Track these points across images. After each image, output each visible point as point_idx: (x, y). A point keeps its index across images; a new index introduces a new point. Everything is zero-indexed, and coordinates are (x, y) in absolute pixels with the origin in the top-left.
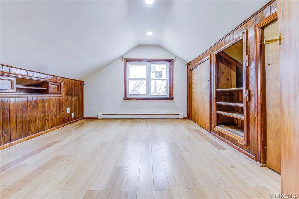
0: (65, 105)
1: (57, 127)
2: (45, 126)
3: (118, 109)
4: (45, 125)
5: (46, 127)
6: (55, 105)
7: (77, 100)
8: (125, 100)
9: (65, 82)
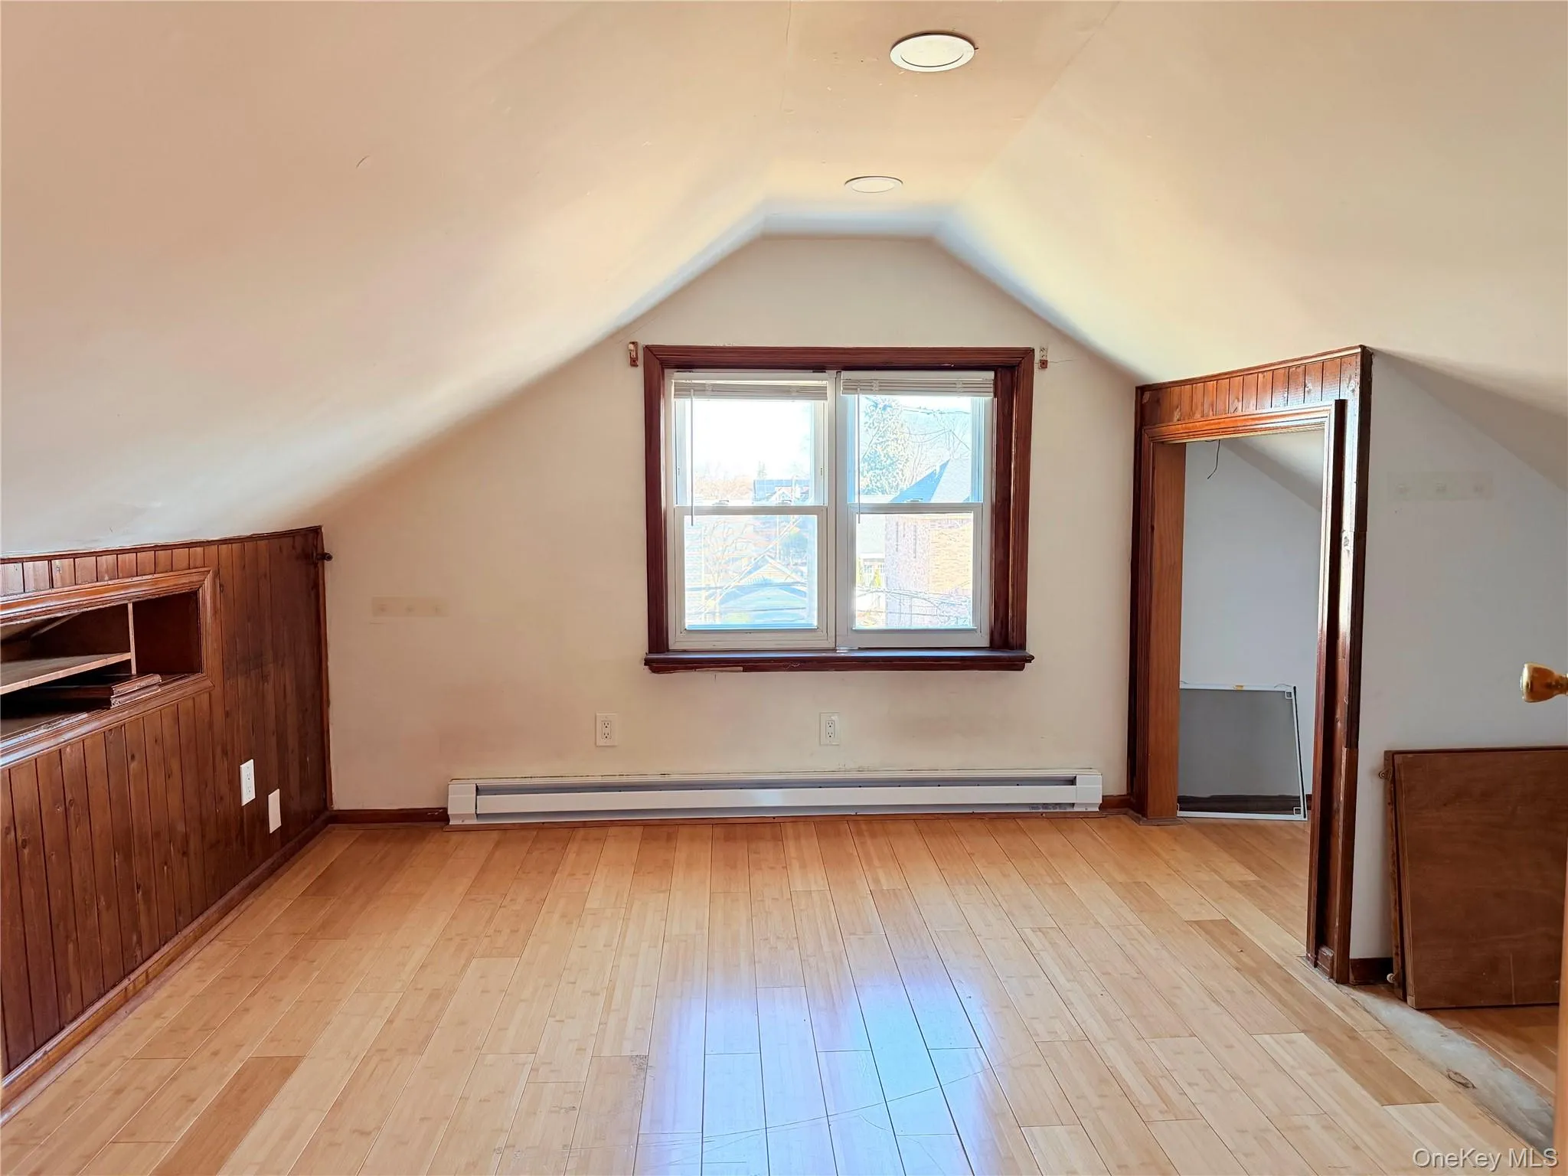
0: (225, 753)
1: (195, 925)
2: (135, 938)
3: (601, 742)
4: (135, 926)
5: (140, 942)
6: (175, 766)
7: (289, 689)
8: (655, 670)
9: (217, 574)
